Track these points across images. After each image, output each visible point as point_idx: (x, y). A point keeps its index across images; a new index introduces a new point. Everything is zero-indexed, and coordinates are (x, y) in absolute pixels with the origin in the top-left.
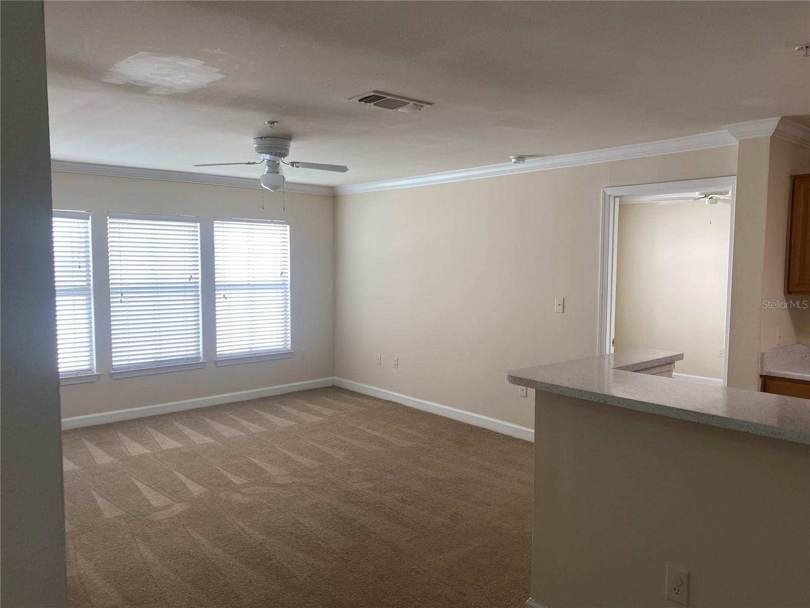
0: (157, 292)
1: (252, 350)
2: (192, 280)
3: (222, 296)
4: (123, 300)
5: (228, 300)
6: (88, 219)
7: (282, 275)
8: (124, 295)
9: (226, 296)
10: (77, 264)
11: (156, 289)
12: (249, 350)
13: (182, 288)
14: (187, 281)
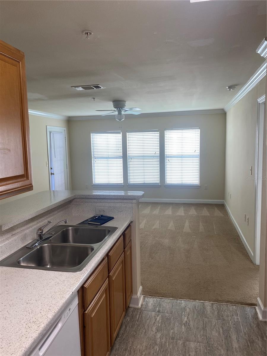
0: (143, 158)
1: (183, 183)
2: (156, 154)
3: (168, 160)
4: (132, 161)
5: (170, 162)
6: (120, 133)
7: (195, 152)
8: (132, 159)
9: (169, 160)
10: (117, 149)
11: (143, 157)
12: (181, 183)
13: (153, 157)
14: (154, 154)
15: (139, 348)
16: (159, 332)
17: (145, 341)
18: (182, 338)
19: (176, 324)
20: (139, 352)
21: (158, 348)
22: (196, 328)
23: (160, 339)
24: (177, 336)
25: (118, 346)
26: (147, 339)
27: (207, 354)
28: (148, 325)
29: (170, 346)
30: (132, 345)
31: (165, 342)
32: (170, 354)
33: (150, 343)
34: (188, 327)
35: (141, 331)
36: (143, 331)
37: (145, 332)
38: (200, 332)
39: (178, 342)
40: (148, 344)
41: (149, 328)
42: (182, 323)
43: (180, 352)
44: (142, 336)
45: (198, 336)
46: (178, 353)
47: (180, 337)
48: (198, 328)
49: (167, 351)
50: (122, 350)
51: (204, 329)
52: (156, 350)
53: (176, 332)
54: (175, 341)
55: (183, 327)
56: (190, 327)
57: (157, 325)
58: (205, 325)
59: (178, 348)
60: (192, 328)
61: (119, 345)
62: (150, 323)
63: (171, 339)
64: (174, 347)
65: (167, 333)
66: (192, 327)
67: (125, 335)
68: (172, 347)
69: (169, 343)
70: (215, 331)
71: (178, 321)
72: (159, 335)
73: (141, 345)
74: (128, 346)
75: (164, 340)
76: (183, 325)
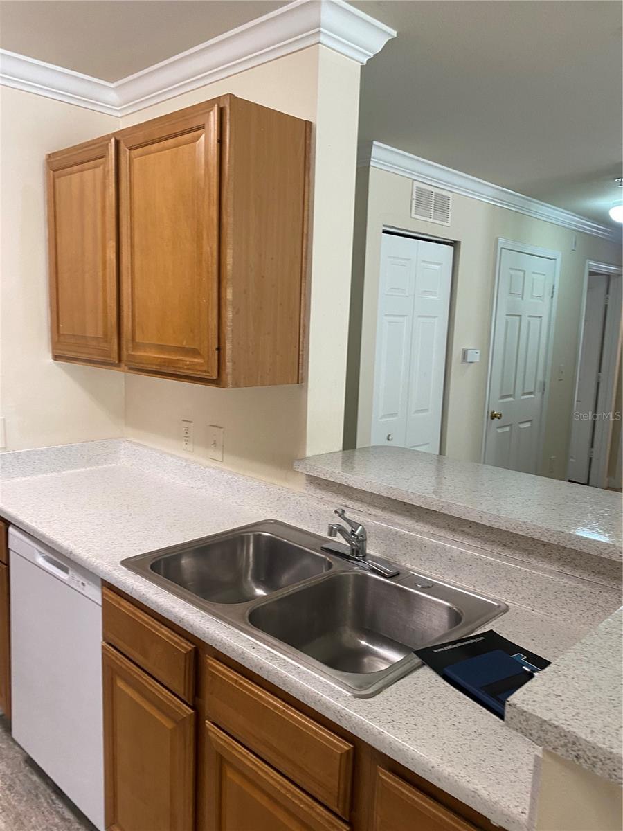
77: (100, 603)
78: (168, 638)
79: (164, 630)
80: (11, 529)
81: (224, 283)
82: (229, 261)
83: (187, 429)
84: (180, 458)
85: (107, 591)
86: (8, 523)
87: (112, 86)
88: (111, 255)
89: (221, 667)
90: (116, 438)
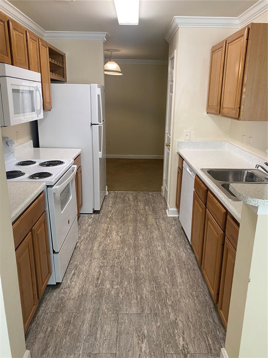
15: (186, 299)
16: (173, 321)
17: (184, 308)
18: (145, 316)
19: (156, 335)
20: (184, 296)
21: (168, 302)
22: (130, 332)
23: (169, 312)
24: (151, 318)
25: (207, 298)
26: (183, 310)
27: (119, 303)
28: (190, 329)
29: (157, 306)
30: (194, 302)
31: (162, 309)
32: (155, 298)
33: (178, 306)
34: (140, 332)
35: (194, 318)
36: (192, 319)
37: (189, 319)
38: (124, 328)
39: (149, 311)
40: (179, 305)
41: (187, 324)
42: (148, 339)
43: (145, 301)
44: (190, 314)
45: (127, 321)
46: (148, 300)
47: (148, 316)
48: (128, 333)
49: (158, 301)
50: (200, 296)
51: (119, 333)
52: (169, 300)
53: (153, 323)
54: (153, 312)
55: (146, 332)
56: (137, 334)
57: (178, 331)
58: (118, 340)
59: (148, 304)
60: (135, 332)
61: (206, 300)
62: (189, 332)
63: (158, 314)
64: (152, 305)
65: (163, 320)
66: (134, 335)
67: (208, 311)
68: (155, 304)
69: (159, 308)
70: (106, 331)
71: (154, 341)
72: (172, 317)
73: (185, 303)
74: (197, 300)
75: (165, 311)
76: (145, 335)
77: (194, 179)
78: (203, 187)
79: (203, 185)
80: (184, 161)
81: (243, 86)
82: (245, 79)
83: (243, 138)
84: (240, 148)
85: (196, 177)
86: (184, 160)
87: (237, 18)
88: (221, 79)
89: (211, 195)
90: (225, 141)
